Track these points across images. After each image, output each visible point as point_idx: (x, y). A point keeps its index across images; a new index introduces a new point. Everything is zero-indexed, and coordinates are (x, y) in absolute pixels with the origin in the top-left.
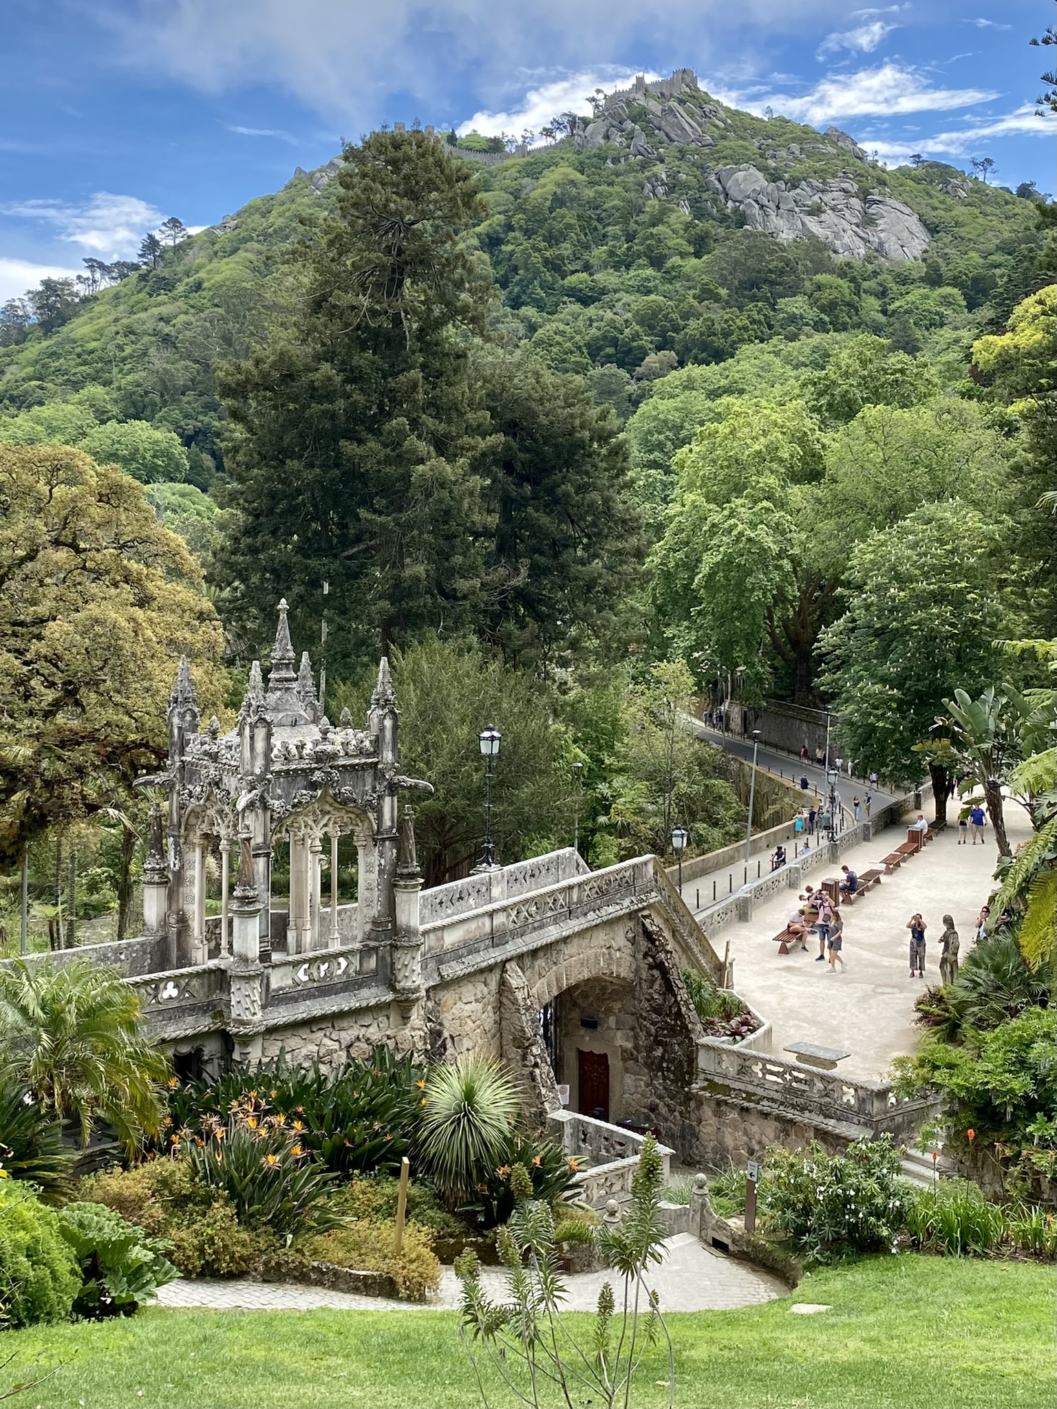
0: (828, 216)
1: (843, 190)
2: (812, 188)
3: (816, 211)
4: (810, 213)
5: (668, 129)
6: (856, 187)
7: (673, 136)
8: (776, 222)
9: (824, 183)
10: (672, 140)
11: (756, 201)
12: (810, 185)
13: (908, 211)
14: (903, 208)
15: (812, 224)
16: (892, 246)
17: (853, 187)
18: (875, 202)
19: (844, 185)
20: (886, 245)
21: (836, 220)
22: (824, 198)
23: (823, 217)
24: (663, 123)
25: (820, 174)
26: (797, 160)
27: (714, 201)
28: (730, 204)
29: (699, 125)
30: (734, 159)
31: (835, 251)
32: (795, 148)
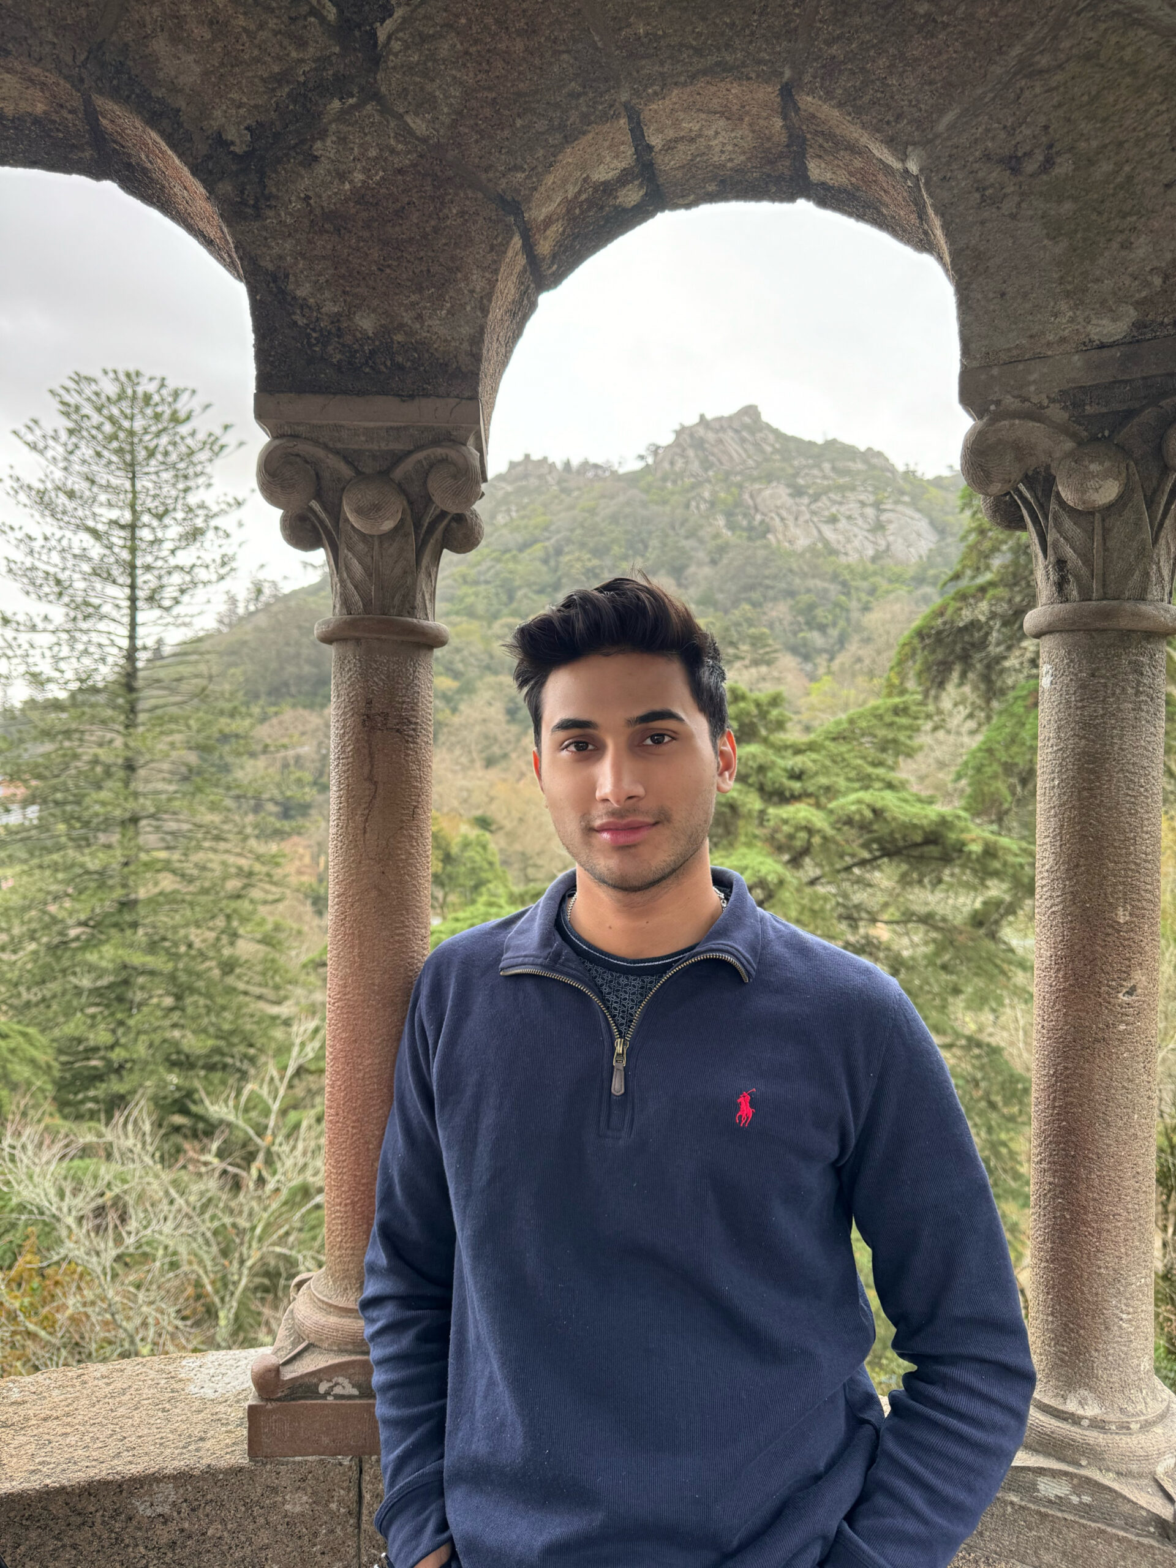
0: (843, 524)
1: (860, 501)
2: (831, 501)
3: (833, 520)
4: (827, 522)
5: (719, 455)
6: (872, 498)
7: (723, 460)
8: (793, 530)
9: (843, 497)
10: (722, 464)
11: (778, 515)
12: (829, 499)
14: (914, 515)
15: (828, 532)
16: (898, 547)
17: (869, 498)
18: (887, 510)
19: (861, 497)
20: (893, 547)
21: (848, 527)
22: (841, 510)
23: (839, 525)
24: (716, 450)
25: (841, 489)
26: (825, 477)
27: (745, 515)
28: (758, 517)
29: (745, 450)
30: (769, 478)
31: (846, 554)
32: (827, 466)
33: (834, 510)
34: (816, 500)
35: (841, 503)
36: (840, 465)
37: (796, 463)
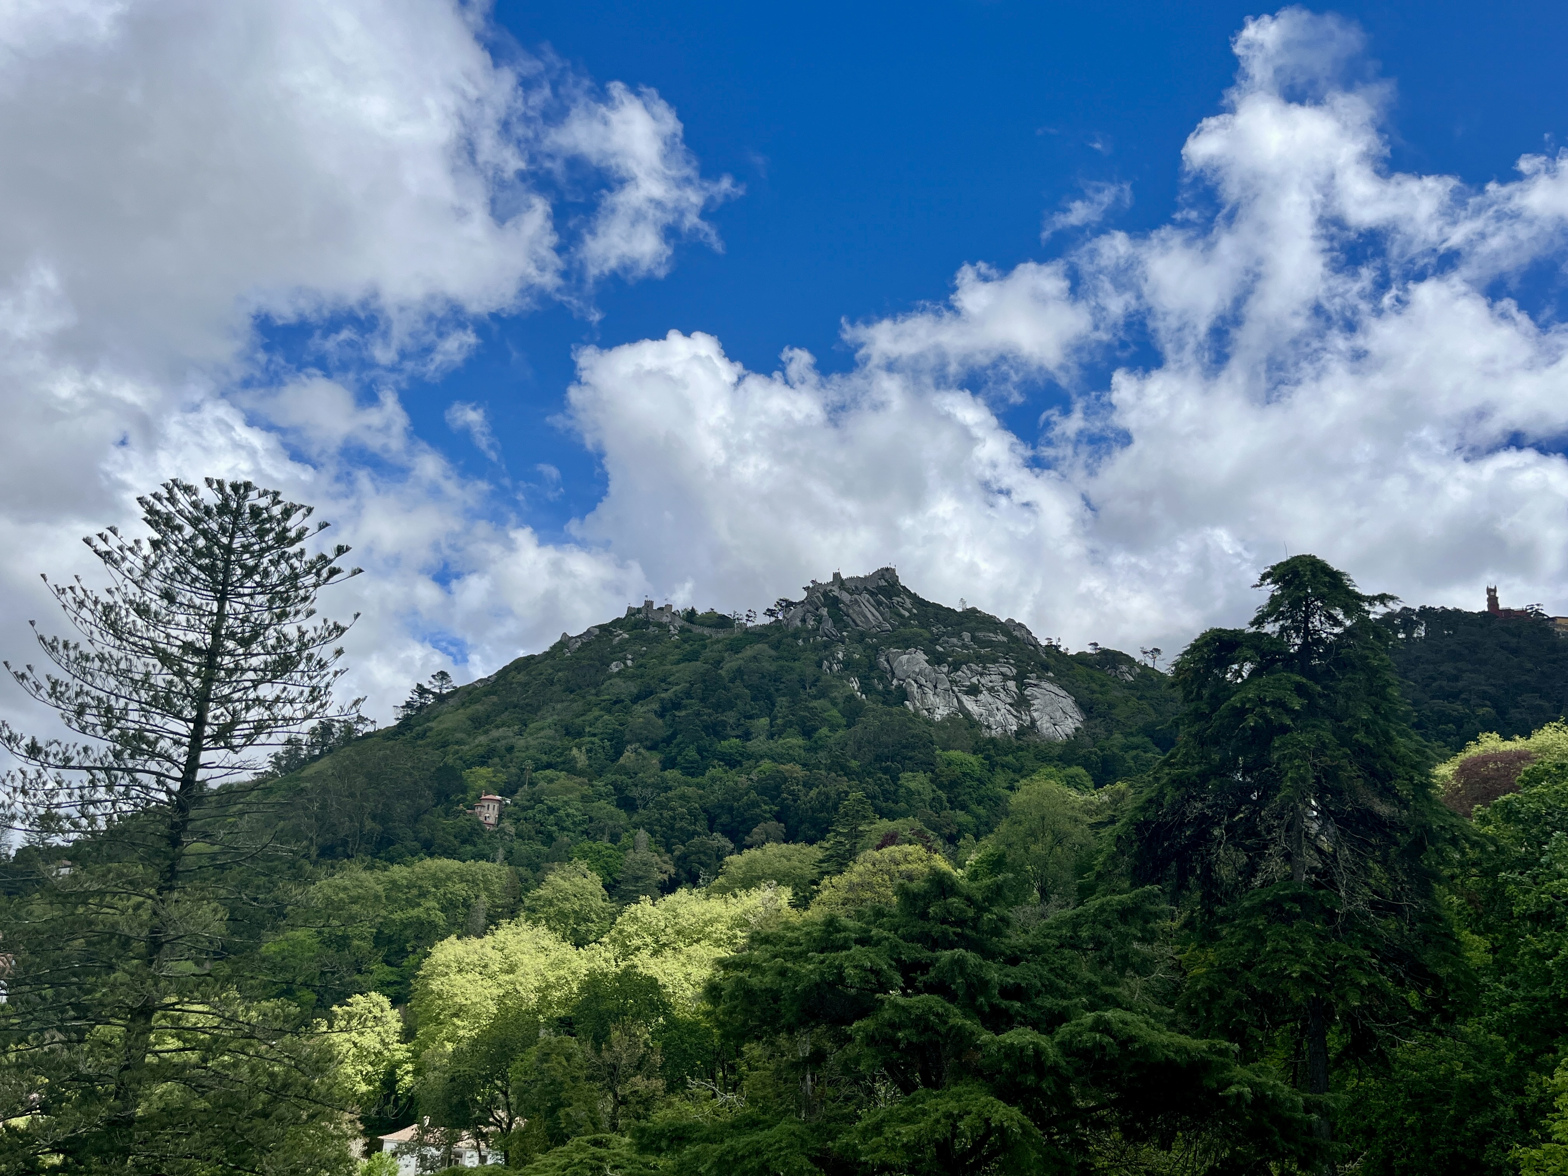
0: (984, 697)
1: (1002, 674)
2: (972, 671)
3: (973, 691)
4: (967, 693)
5: (855, 616)
6: (1015, 671)
7: (858, 622)
8: (931, 698)
9: (984, 668)
10: (857, 625)
11: (916, 682)
12: (969, 668)
13: (1063, 693)
14: (1058, 691)
15: (969, 703)
16: (1044, 724)
17: (1012, 671)
18: (1030, 685)
19: (1003, 670)
20: (1038, 723)
21: (991, 700)
22: (983, 681)
23: (981, 697)
24: (851, 611)
25: (981, 659)
26: (965, 646)
27: (881, 679)
28: (895, 682)
29: (882, 614)
30: (906, 644)
31: (989, 727)
32: (966, 636)
33: (974, 680)
34: (956, 669)
35: (981, 675)
36: (980, 634)
37: (935, 630)
